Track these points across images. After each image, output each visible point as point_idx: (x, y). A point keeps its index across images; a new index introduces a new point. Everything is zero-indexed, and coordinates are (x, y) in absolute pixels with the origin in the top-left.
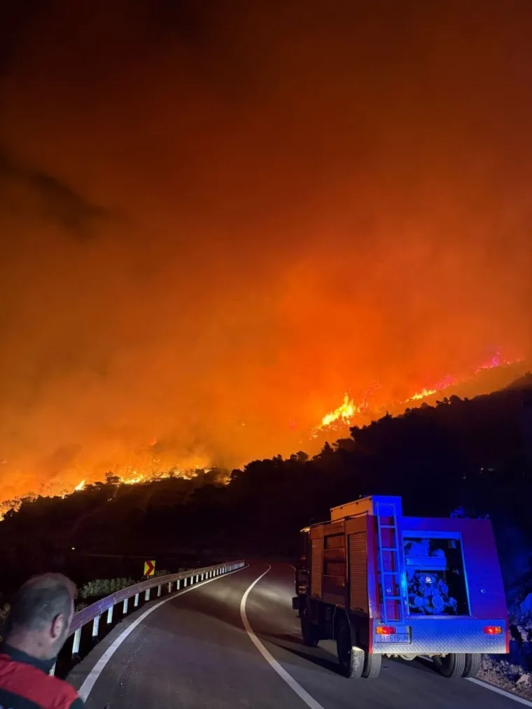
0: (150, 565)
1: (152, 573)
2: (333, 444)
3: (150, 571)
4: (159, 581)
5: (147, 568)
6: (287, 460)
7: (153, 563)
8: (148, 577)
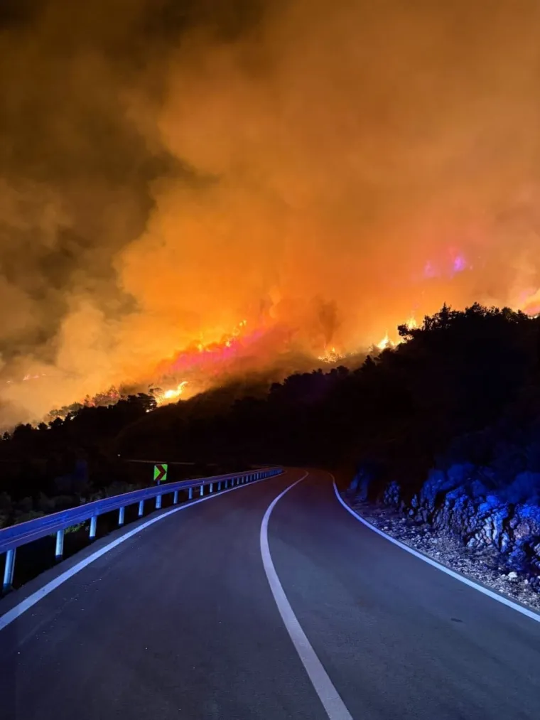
0: (161, 469)
1: (164, 478)
2: (375, 359)
3: (161, 476)
4: (174, 487)
5: (157, 472)
6: (327, 374)
7: (165, 467)
8: (159, 483)
